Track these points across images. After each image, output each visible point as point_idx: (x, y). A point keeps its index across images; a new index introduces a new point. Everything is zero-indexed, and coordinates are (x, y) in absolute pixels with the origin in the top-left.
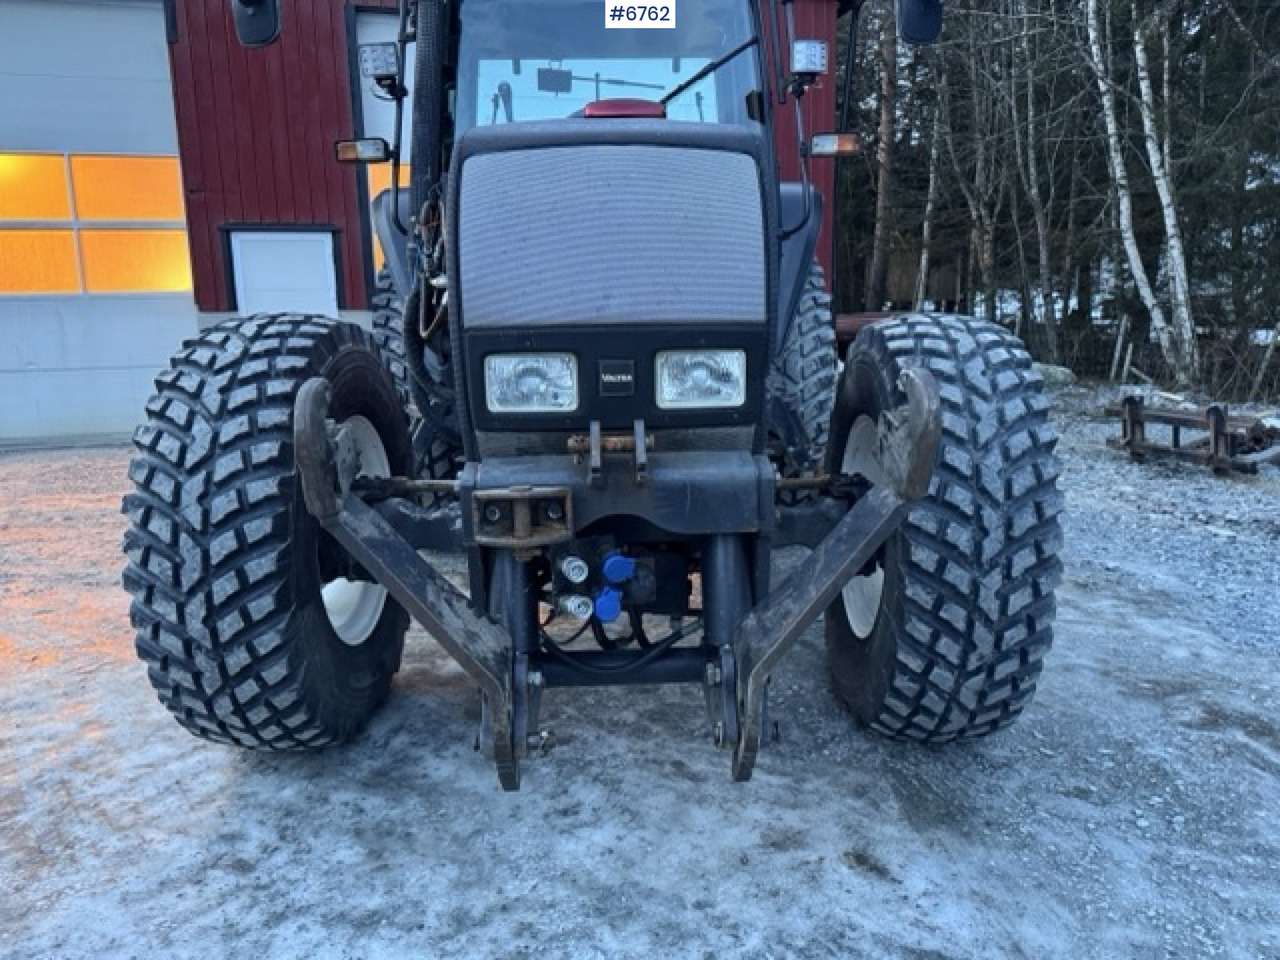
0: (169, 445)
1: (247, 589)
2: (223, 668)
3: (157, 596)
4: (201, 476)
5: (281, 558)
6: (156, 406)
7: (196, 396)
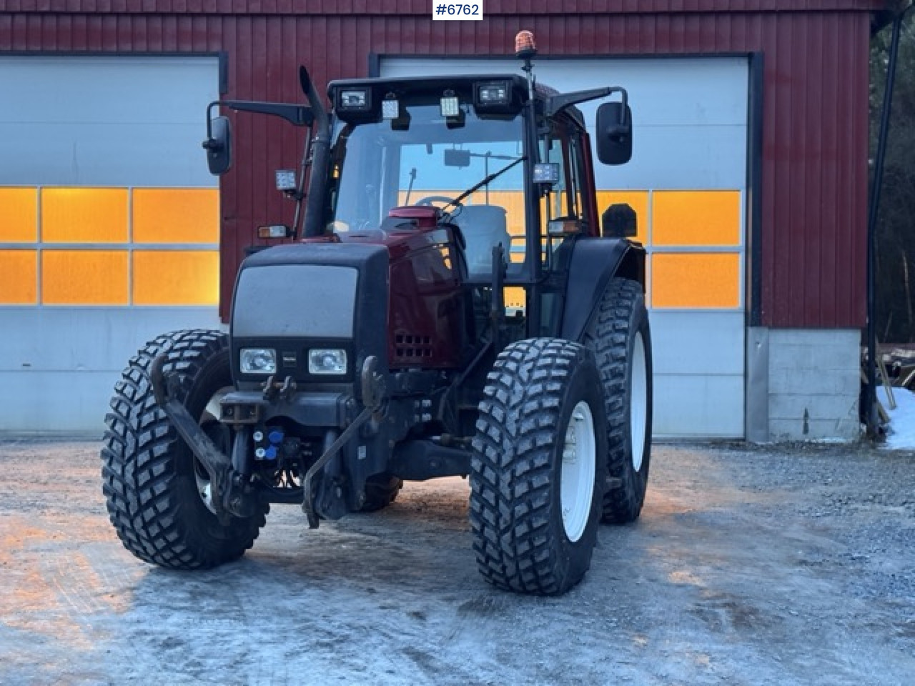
0: (129, 391)
1: (153, 460)
2: (139, 500)
3: (114, 461)
4: (140, 405)
5: (170, 447)
6: (126, 373)
7: (145, 368)
